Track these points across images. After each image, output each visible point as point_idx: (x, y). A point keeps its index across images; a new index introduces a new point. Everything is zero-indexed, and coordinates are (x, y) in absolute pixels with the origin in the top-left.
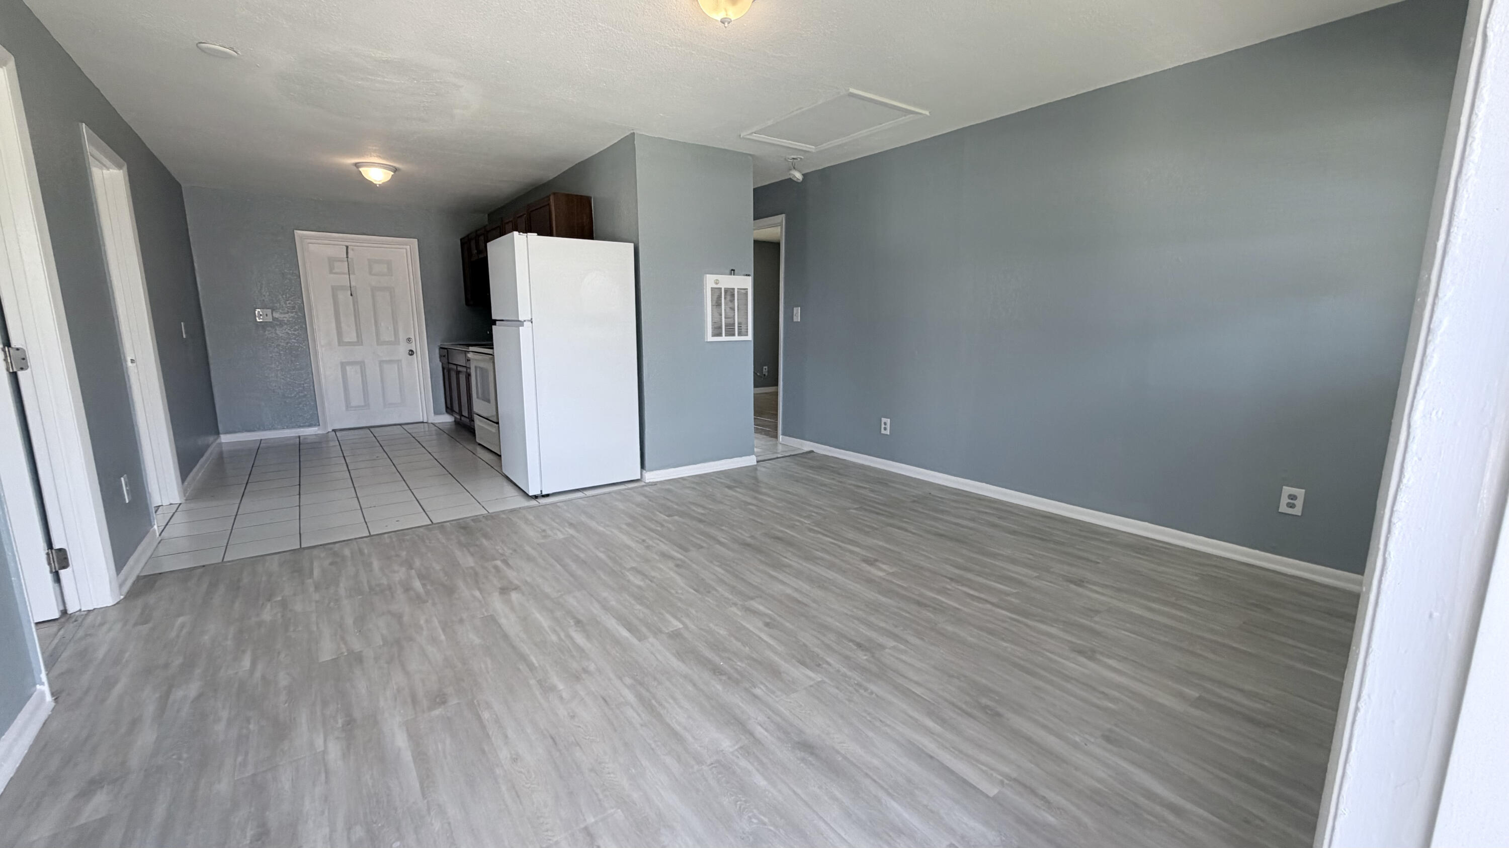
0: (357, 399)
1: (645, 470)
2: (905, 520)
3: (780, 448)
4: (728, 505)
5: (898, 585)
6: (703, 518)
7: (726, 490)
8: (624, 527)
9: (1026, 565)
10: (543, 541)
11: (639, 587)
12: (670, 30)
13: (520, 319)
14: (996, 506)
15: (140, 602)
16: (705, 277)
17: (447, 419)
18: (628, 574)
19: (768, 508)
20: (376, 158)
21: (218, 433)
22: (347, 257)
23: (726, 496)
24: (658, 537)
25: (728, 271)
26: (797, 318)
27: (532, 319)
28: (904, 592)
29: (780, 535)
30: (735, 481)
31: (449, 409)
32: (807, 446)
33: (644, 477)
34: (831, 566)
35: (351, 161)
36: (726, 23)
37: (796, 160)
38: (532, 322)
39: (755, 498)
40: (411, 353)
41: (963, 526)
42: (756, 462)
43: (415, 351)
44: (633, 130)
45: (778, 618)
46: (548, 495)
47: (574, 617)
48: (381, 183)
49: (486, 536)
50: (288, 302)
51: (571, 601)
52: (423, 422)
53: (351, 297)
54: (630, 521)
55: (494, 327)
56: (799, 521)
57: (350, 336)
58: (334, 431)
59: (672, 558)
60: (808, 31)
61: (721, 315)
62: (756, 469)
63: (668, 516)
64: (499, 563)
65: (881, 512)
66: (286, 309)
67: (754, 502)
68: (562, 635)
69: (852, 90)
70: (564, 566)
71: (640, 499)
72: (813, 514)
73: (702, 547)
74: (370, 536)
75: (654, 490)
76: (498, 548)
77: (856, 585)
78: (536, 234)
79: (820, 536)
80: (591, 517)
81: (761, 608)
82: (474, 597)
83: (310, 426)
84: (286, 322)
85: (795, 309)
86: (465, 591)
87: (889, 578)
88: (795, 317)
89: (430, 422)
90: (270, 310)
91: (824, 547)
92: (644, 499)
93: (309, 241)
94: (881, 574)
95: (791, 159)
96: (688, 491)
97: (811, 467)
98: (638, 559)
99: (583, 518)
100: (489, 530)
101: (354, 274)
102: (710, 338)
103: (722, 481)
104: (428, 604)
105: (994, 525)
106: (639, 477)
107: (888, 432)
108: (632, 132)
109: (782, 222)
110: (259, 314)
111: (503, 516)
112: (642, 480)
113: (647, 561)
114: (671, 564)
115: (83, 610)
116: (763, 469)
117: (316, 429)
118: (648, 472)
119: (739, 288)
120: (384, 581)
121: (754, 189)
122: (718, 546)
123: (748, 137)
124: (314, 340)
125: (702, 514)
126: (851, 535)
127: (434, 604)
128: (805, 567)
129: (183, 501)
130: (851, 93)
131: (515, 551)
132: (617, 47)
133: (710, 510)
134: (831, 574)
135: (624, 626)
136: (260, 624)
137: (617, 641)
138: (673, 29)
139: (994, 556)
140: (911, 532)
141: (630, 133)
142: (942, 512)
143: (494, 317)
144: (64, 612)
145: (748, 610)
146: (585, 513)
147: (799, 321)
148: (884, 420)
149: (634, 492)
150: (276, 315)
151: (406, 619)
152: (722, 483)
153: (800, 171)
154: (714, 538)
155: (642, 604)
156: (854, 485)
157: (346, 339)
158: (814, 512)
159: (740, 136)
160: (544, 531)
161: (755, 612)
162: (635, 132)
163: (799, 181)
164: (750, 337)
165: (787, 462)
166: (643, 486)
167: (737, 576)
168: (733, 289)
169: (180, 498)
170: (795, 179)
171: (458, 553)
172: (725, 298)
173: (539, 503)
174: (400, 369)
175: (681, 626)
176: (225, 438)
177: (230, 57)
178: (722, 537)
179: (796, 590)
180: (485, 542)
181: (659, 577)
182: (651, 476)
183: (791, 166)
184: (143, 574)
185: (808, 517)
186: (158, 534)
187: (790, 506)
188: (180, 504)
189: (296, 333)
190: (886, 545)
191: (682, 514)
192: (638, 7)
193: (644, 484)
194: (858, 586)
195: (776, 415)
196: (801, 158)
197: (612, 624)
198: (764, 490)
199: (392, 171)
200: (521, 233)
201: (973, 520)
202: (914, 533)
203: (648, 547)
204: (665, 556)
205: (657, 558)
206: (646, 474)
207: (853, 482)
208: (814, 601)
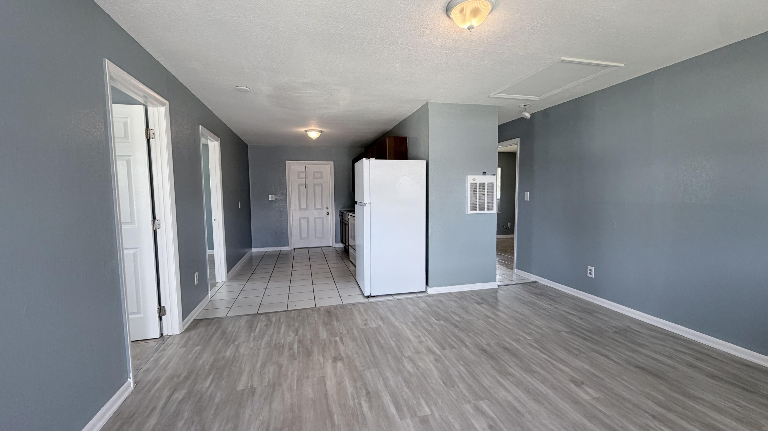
0: (304, 235)
1: (428, 286)
2: (608, 348)
3: (515, 277)
4: (475, 317)
5: (601, 411)
6: (457, 324)
7: (476, 304)
8: (410, 324)
9: (731, 416)
10: (364, 327)
11: (409, 372)
12: (441, 42)
13: (364, 203)
14: (692, 346)
15: (188, 334)
16: (467, 177)
17: (341, 245)
18: (405, 361)
19: (502, 322)
20: (313, 127)
21: (251, 247)
22: (305, 171)
23: (476, 310)
24: (428, 335)
25: (482, 173)
26: (527, 198)
27: (370, 202)
28: (607, 421)
29: (508, 345)
30: (482, 299)
31: (342, 242)
32: (533, 278)
33: (427, 290)
34: (544, 381)
35: (303, 130)
36: (471, 29)
37: (526, 106)
38: (370, 204)
39: (494, 314)
40: (328, 214)
41: (661, 362)
42: (497, 286)
43: (329, 213)
44: (427, 100)
45: (500, 423)
46: (374, 297)
47: (367, 389)
48: (315, 138)
49: (337, 320)
50: (281, 192)
51: (368, 375)
52: (330, 247)
53: (305, 189)
54: (414, 320)
55: (356, 205)
56: (522, 336)
57: (304, 206)
58: (294, 249)
59: (433, 353)
60: (530, 25)
61: (476, 198)
62: (497, 292)
63: (437, 320)
64: (338, 339)
65: (589, 338)
66: (280, 195)
67: (493, 316)
68: (357, 401)
69: (563, 58)
70: (371, 348)
71: (423, 305)
72: (534, 332)
73: (454, 348)
74: (287, 310)
75: (432, 300)
76: (340, 328)
77: (565, 404)
78: (374, 159)
79: (538, 352)
80: (393, 314)
81: (488, 410)
82: (319, 360)
83: (285, 246)
84: (280, 200)
85: (525, 193)
86: (317, 357)
87: (593, 402)
88: (525, 198)
89: (333, 247)
90: (274, 195)
91: (540, 362)
92: (426, 306)
93: (291, 165)
94: (587, 398)
95: (523, 106)
96: (452, 303)
97: (535, 294)
98: (413, 350)
99: (389, 315)
100: (340, 315)
101: (307, 178)
102: (469, 212)
103: (474, 298)
104: (296, 361)
105: (691, 366)
106: (425, 290)
107: (593, 276)
108: (427, 101)
109: (518, 141)
110: (271, 197)
111: (349, 307)
112: (427, 292)
113: (418, 353)
114: (432, 358)
115: (168, 335)
116: (502, 292)
117: (287, 247)
118: (430, 288)
119: (488, 182)
120: (282, 341)
121: (499, 126)
122: (464, 349)
123: (494, 96)
124: (290, 208)
125: (458, 321)
126: (562, 354)
127: (299, 362)
128: (524, 377)
129: (227, 281)
130: (562, 60)
131: (348, 332)
132: (412, 57)
133: (463, 318)
134: (544, 389)
135: (394, 403)
136: (224, 357)
137: (387, 417)
138: (442, 41)
139: (696, 399)
140: (612, 360)
141: (426, 102)
142: (641, 345)
143: (356, 200)
144: (162, 335)
145: (477, 409)
146: (391, 311)
147: (528, 200)
148: (589, 267)
149: (420, 300)
150: (276, 197)
151: (283, 369)
152: (474, 299)
153: (528, 112)
154: (462, 341)
155: (408, 387)
156: (567, 313)
157: (302, 208)
158: (535, 331)
159: (489, 96)
160: (366, 320)
161: (483, 413)
162: (429, 101)
163: (528, 118)
164: (495, 211)
165: (519, 288)
166: (427, 296)
167: (474, 377)
168: (485, 183)
169: (226, 280)
170: (526, 117)
171: (321, 329)
172: (479, 189)
173: (369, 301)
174: (323, 220)
175: (430, 413)
176: (254, 250)
177: (247, 91)
178: (468, 341)
179: (516, 398)
180: (335, 322)
181: (423, 367)
182: (432, 290)
183: (523, 110)
184: (196, 319)
185: (530, 334)
186: (210, 298)
187: (518, 323)
188: (225, 282)
189: (283, 205)
190: (591, 370)
191: (446, 320)
192: (420, 32)
193: (427, 295)
194: (567, 406)
195: (513, 253)
196: (530, 105)
197: (387, 400)
198: (501, 308)
199: (320, 132)
200: (367, 159)
201: (671, 358)
202: (615, 362)
203: (421, 342)
204: (429, 350)
205: (424, 351)
206: (429, 289)
207: (565, 309)
208: (530, 413)
